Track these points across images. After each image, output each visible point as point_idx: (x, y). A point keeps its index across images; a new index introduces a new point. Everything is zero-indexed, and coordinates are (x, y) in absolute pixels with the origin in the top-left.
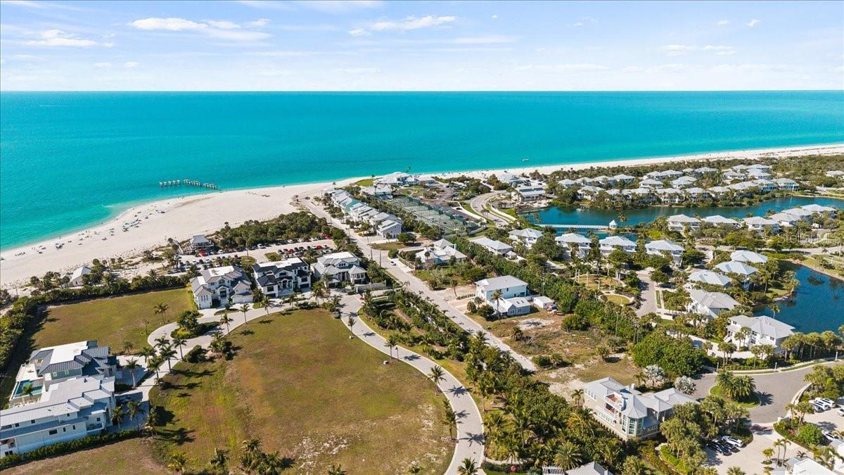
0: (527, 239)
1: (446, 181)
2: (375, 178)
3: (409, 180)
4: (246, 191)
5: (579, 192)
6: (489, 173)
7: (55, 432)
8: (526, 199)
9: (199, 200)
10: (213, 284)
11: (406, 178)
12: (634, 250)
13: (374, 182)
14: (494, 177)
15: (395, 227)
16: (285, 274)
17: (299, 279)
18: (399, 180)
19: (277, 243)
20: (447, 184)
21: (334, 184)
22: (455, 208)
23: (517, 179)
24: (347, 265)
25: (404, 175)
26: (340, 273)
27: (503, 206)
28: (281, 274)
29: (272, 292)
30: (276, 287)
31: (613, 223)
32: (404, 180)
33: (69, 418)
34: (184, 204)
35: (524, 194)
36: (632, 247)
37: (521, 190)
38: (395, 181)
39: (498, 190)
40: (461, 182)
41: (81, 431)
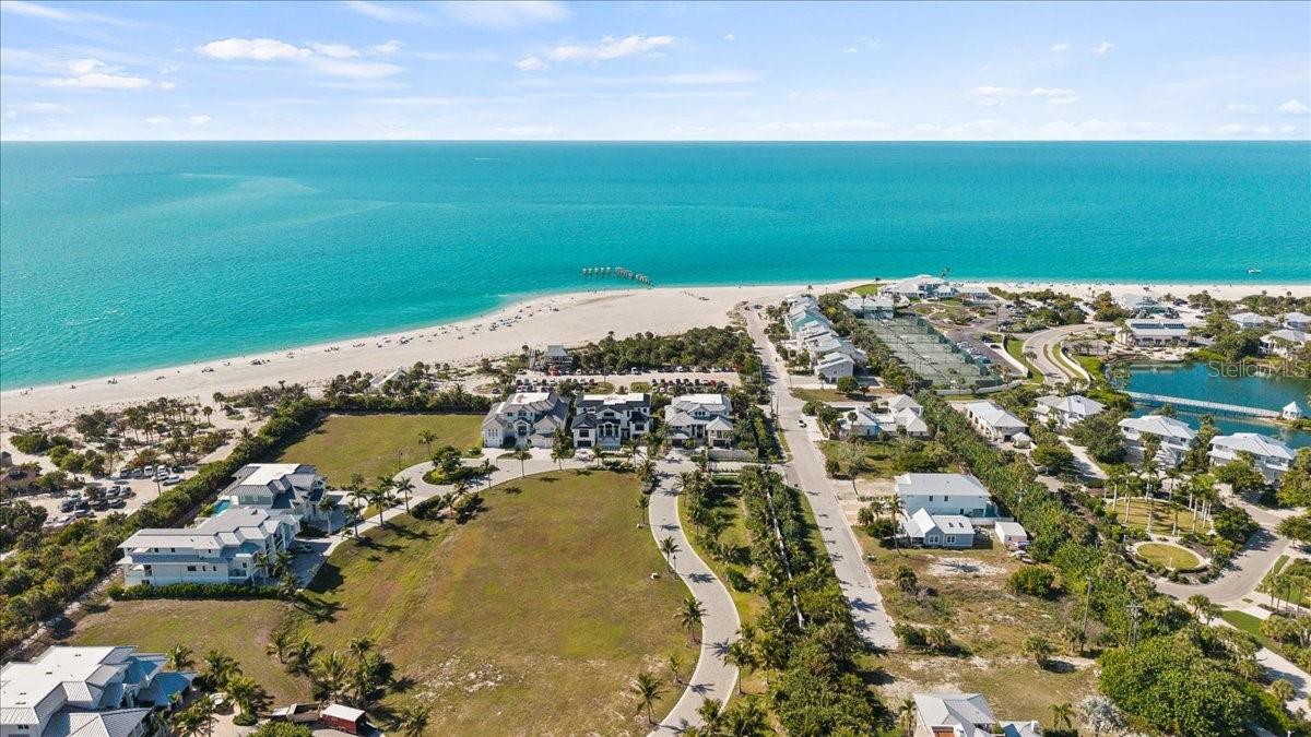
0: (1066, 416)
1: (1011, 297)
2: (879, 282)
3: (942, 290)
4: (681, 289)
5: (1265, 339)
6: (1102, 288)
7: (192, 569)
8: (1142, 343)
9: (614, 297)
10: (510, 414)
11: (936, 286)
12: (1284, 467)
13: (879, 288)
14: (1107, 297)
15: (842, 365)
16: (612, 414)
17: (633, 426)
18: (921, 288)
19: (660, 368)
20: (1011, 303)
21: (810, 287)
22: (989, 345)
23: (1154, 303)
24: (707, 415)
25: (936, 280)
26: (693, 426)
27: (1084, 350)
28: (606, 414)
29: (587, 439)
30: (592, 432)
31: (1291, 408)
32: (930, 290)
33: (208, 555)
34: (591, 301)
35: (1139, 332)
36: (1282, 460)
37: (1134, 325)
38: (915, 290)
39: (1101, 320)
40: (1041, 300)
41: (220, 576)
